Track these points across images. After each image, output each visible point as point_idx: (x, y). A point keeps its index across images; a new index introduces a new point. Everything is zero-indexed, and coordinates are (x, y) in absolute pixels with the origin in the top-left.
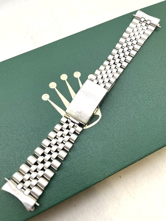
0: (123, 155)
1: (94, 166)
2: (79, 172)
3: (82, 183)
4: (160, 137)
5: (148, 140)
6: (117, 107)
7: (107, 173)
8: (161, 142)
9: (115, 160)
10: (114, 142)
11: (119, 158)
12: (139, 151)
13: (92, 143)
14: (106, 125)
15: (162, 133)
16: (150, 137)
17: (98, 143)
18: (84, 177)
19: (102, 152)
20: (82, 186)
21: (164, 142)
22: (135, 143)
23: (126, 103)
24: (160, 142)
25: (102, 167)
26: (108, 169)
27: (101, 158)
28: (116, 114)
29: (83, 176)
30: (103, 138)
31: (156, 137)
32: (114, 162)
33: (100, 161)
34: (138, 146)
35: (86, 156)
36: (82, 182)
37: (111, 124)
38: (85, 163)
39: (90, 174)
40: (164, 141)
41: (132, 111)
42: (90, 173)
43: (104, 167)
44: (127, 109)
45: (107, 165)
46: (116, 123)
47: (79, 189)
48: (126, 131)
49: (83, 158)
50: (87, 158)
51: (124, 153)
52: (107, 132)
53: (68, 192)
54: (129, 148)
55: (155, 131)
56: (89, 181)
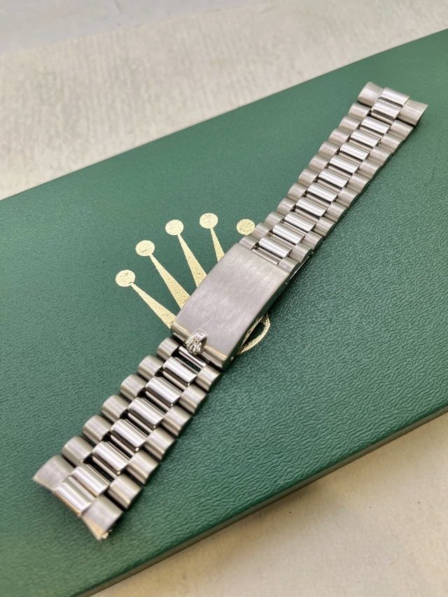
0: (328, 429)
1: (248, 459)
2: (207, 475)
3: (214, 504)
4: (430, 381)
5: (398, 389)
6: (312, 302)
7: (283, 478)
8: (433, 395)
9: (306, 441)
10: (302, 394)
11: (317, 437)
12: (373, 419)
13: (243, 397)
14: (283, 349)
15: (437, 371)
16: (403, 382)
17: (260, 397)
18: (220, 489)
19: (269, 421)
20: (213, 513)
21: (442, 396)
22: (361, 397)
23: (337, 292)
24: (431, 394)
25: (270, 461)
26: (285, 466)
27: (267, 437)
28: (309, 320)
29: (216, 487)
30: (274, 382)
31: (421, 381)
32: (303, 447)
33: (265, 444)
34: (370, 405)
35: (225, 430)
36: (214, 502)
37: (297, 347)
38: (225, 449)
39: (237, 481)
40: (444, 391)
41: (353, 313)
42: (235, 478)
43: (275, 461)
44: (339, 307)
45: (284, 457)
46: (310, 345)
47: (206, 520)
48: (335, 365)
49: (219, 436)
50: (229, 436)
51: (329, 423)
52: (284, 368)
53: (176, 528)
54: (344, 412)
55: (417, 364)
56: (233, 500)
